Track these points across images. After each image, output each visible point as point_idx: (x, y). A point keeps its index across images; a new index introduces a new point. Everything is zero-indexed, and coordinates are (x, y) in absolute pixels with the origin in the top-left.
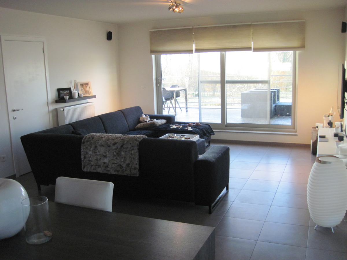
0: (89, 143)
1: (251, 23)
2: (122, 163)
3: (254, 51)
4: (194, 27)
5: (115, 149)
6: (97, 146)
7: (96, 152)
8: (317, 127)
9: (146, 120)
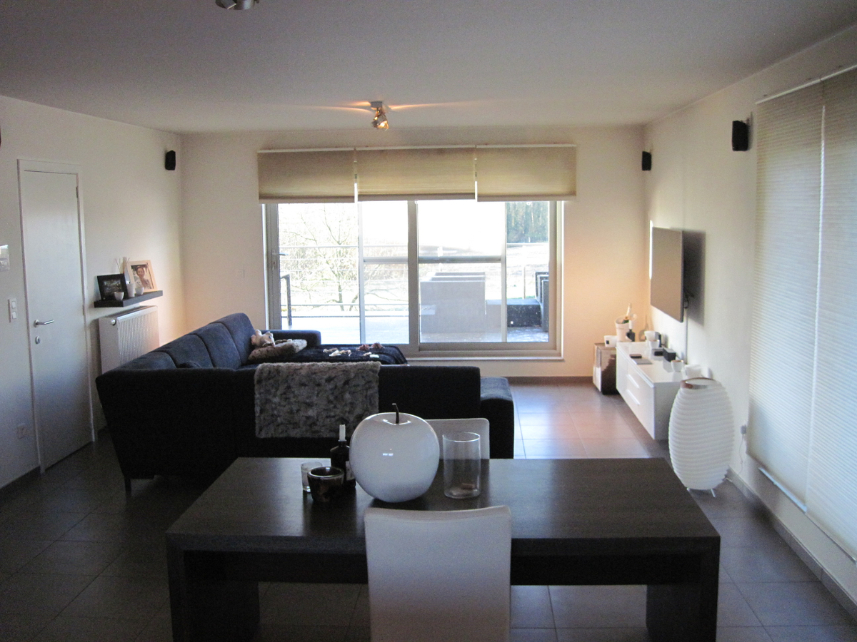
0: (271, 381)
1: (474, 146)
2: (347, 414)
3: (479, 201)
4: (358, 149)
5: (331, 389)
6: (292, 385)
7: (289, 398)
8: (608, 342)
9: (269, 342)
